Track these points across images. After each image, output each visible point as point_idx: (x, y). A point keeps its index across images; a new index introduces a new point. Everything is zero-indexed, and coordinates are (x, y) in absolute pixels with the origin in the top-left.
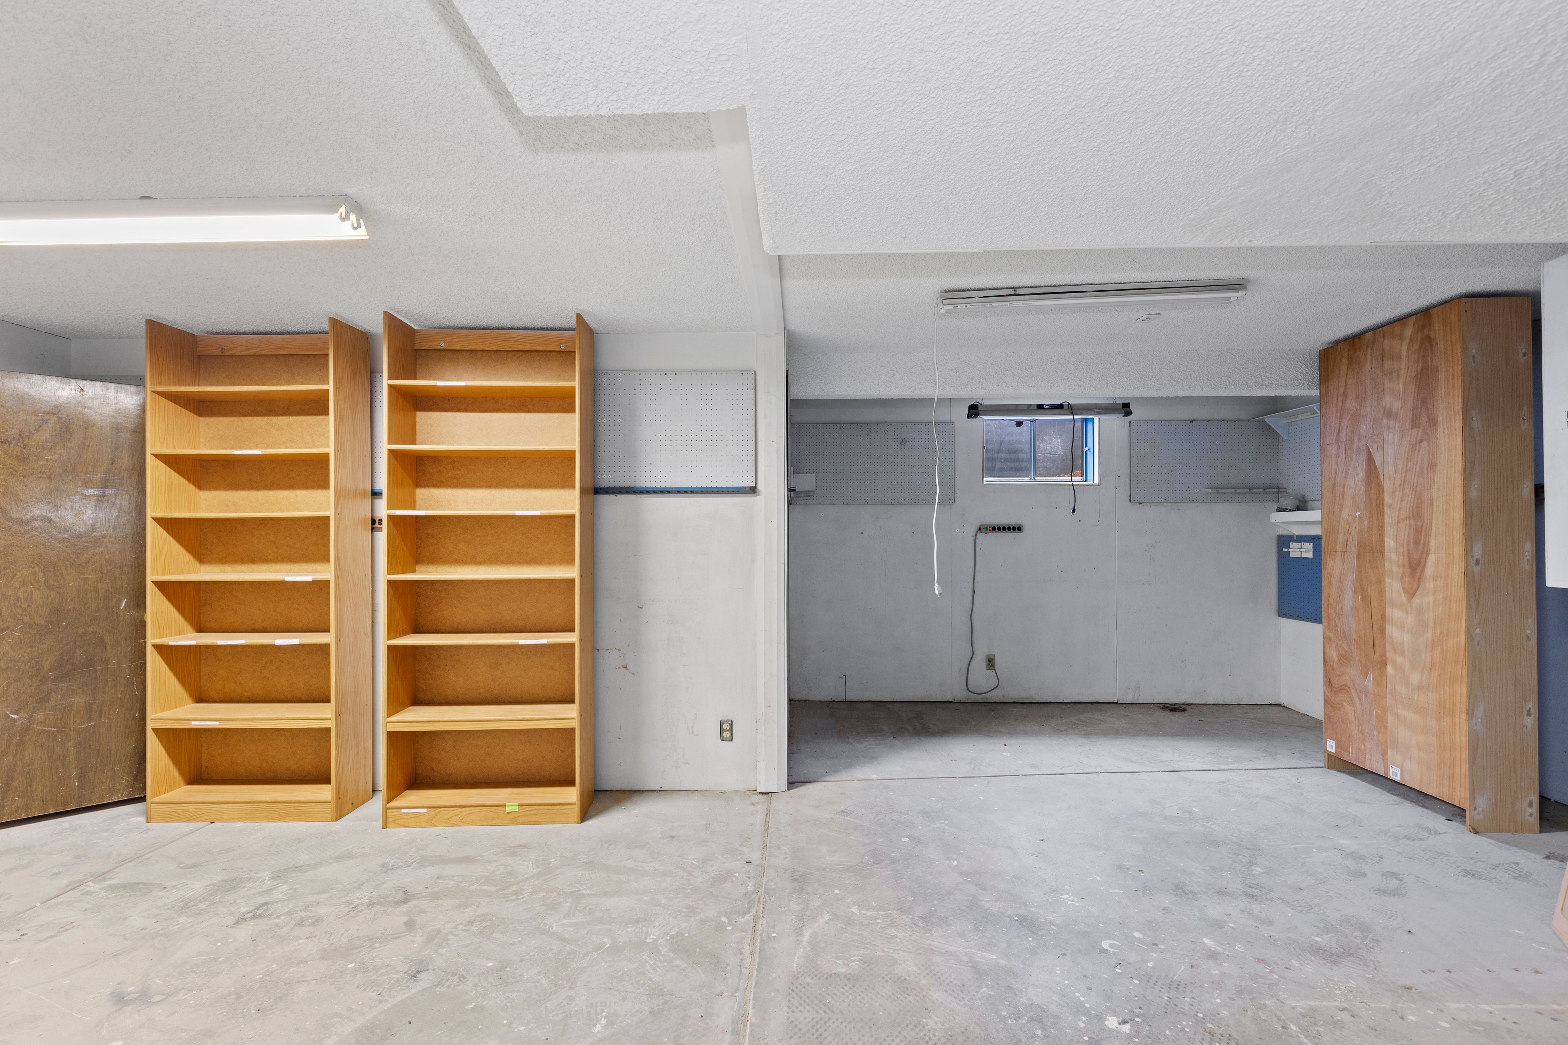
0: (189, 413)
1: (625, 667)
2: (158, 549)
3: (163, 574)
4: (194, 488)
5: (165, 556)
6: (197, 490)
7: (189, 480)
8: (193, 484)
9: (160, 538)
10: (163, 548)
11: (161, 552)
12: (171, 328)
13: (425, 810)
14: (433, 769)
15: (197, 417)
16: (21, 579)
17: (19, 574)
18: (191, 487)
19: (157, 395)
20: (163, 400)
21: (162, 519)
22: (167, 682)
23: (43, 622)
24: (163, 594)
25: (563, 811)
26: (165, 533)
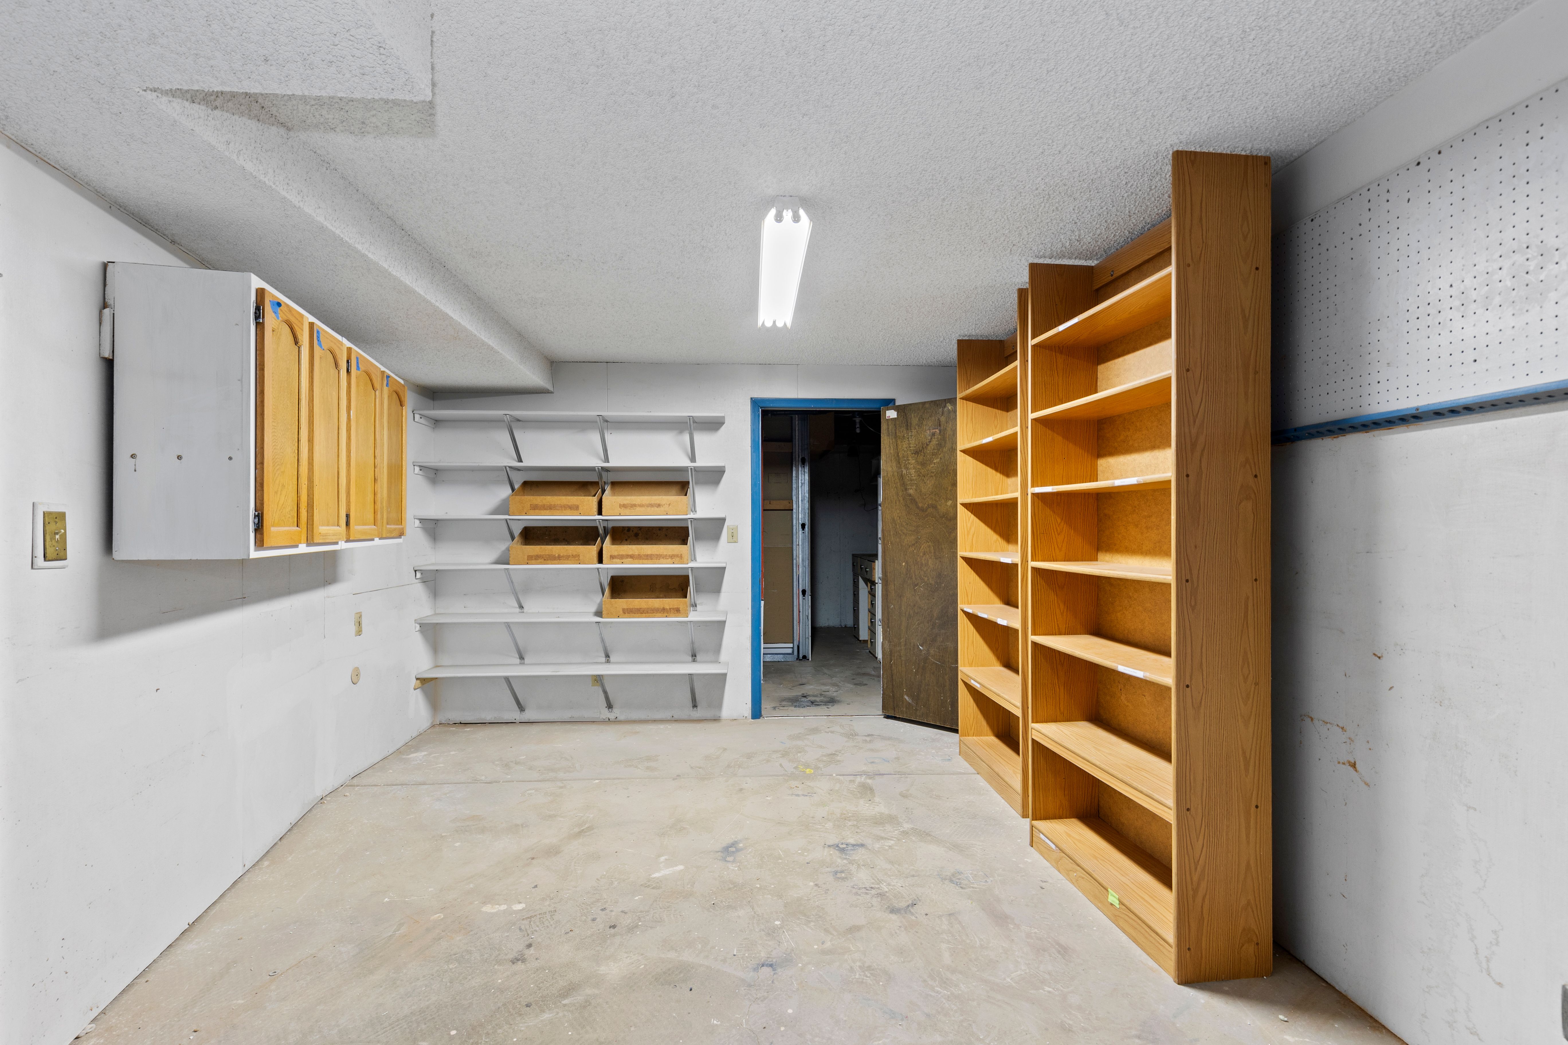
0: (997, 410)
1: (1354, 765)
2: (966, 530)
3: (971, 551)
4: (1002, 476)
5: (973, 536)
6: (1005, 478)
7: (996, 470)
8: (1000, 473)
9: (967, 521)
10: (970, 528)
11: (968, 532)
12: (978, 341)
13: (1053, 846)
14: (1110, 808)
15: (1004, 413)
16: (923, 550)
17: (922, 547)
18: (998, 476)
19: (965, 401)
20: (970, 404)
21: (970, 504)
22: (975, 642)
23: (933, 583)
24: (971, 568)
25: (1160, 947)
26: (972, 516)
